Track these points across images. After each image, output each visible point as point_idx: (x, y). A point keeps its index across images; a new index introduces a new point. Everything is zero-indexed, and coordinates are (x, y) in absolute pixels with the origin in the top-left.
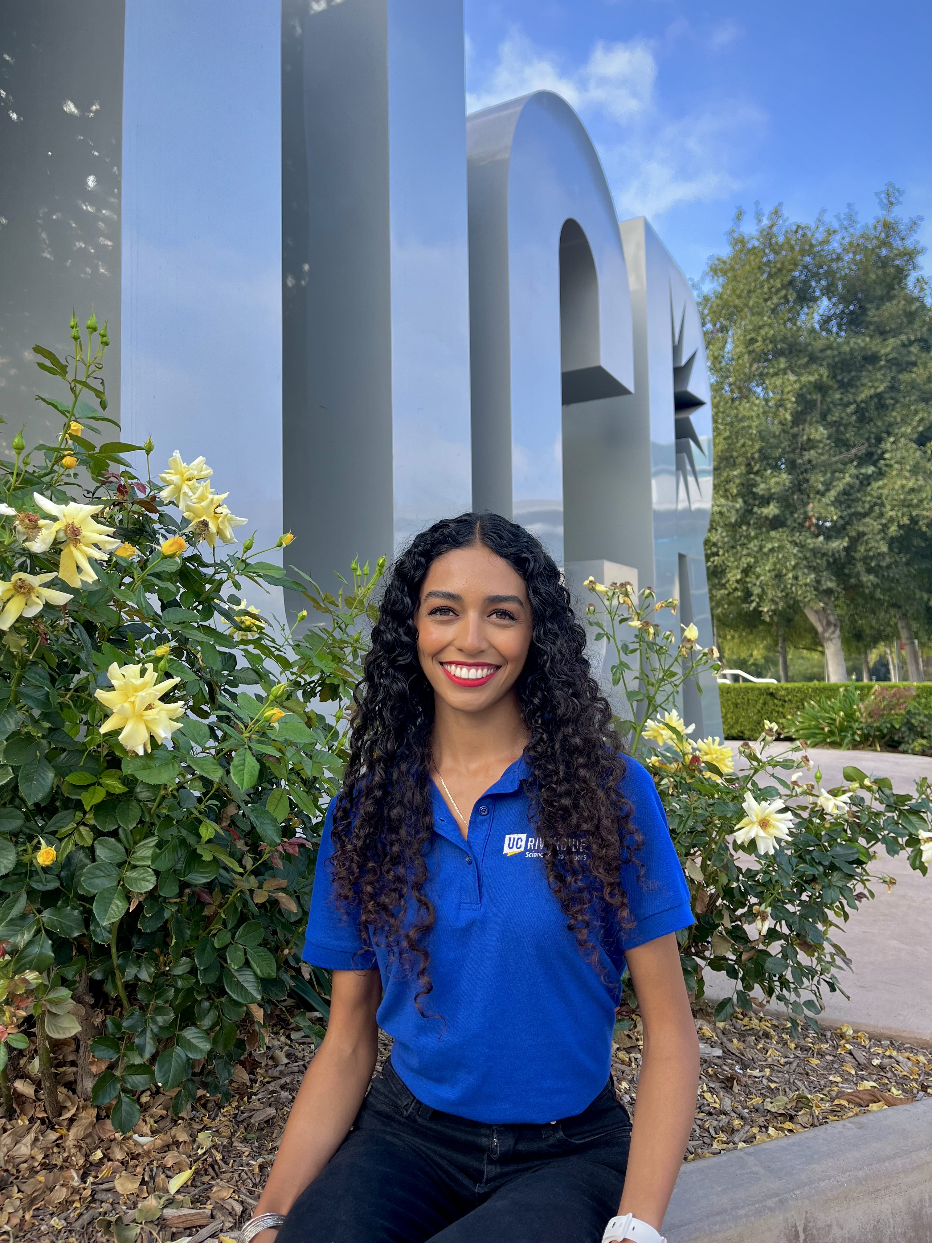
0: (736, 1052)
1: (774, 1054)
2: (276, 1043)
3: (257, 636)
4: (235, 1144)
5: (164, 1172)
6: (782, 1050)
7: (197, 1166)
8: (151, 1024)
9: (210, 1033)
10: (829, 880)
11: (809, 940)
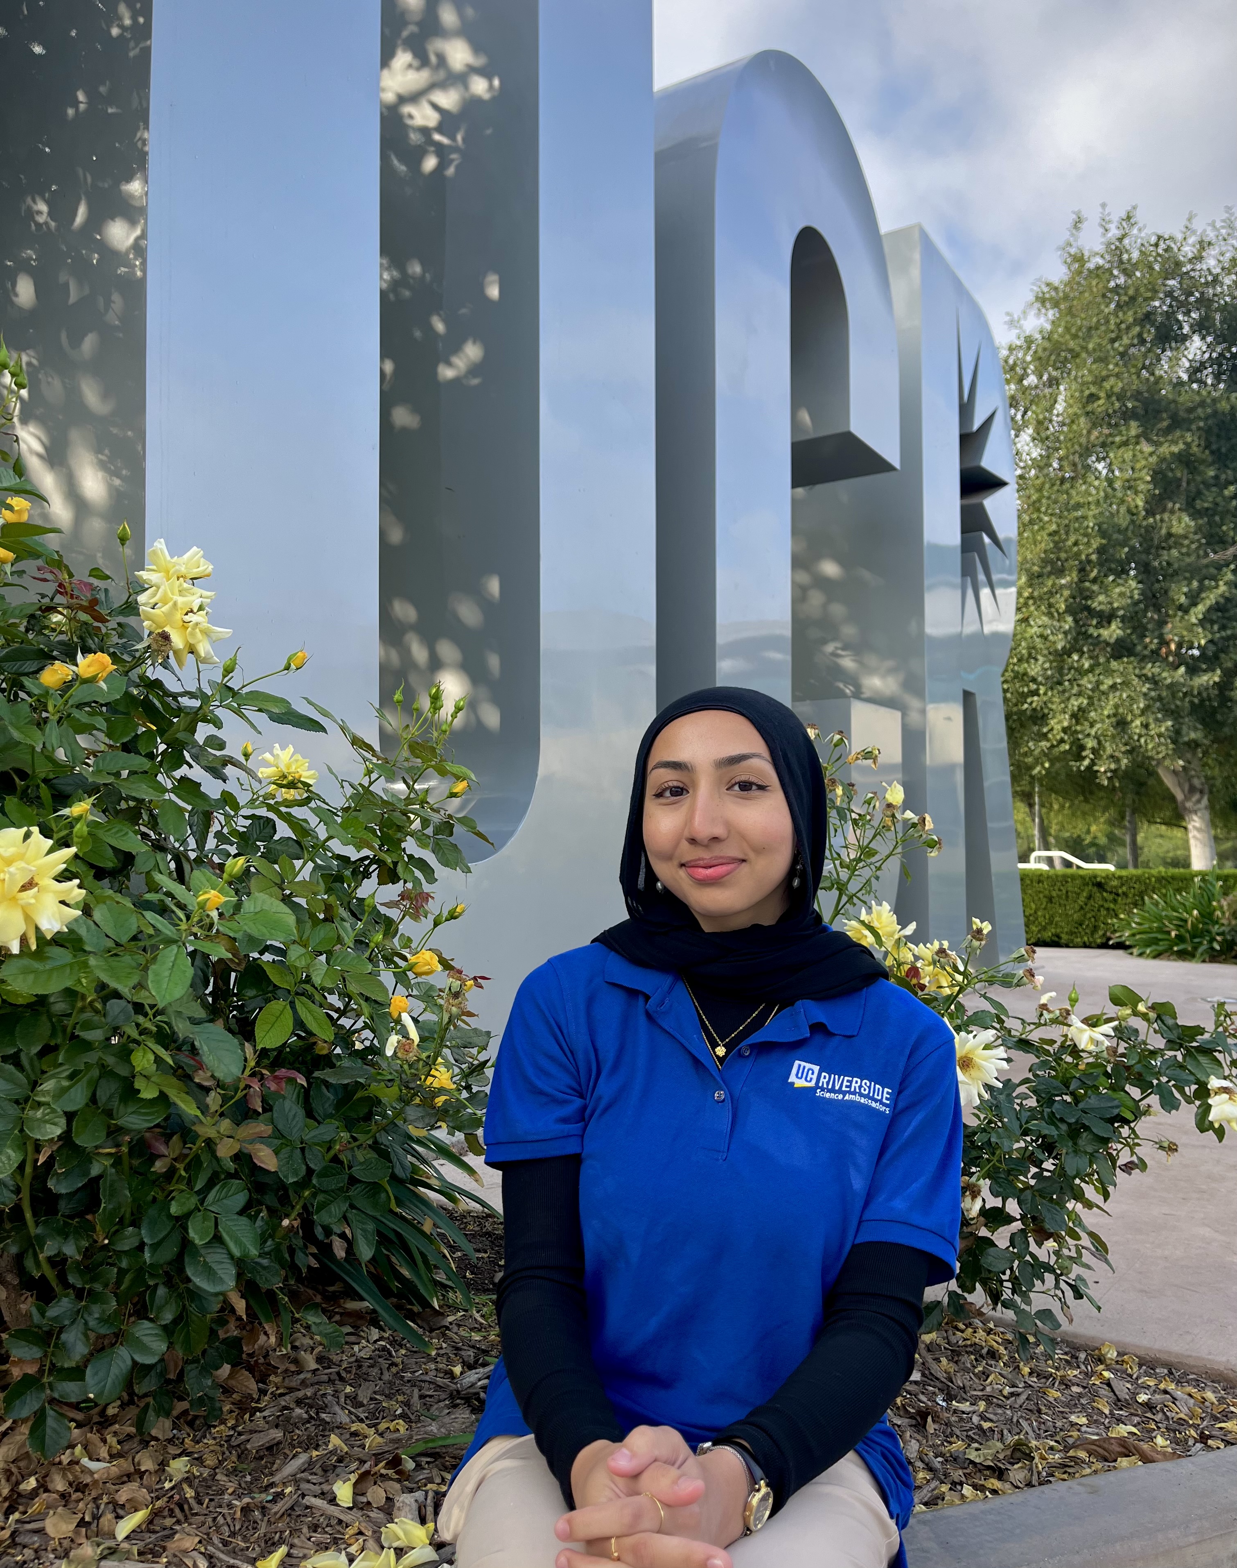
0: (941, 1376)
1: (996, 1383)
2: (307, 1341)
4: (218, 1477)
5: (115, 1511)
6: (1010, 1376)
7: (159, 1504)
8: (86, 1316)
9: (168, 1331)
10: (1075, 1144)
11: (1047, 1226)
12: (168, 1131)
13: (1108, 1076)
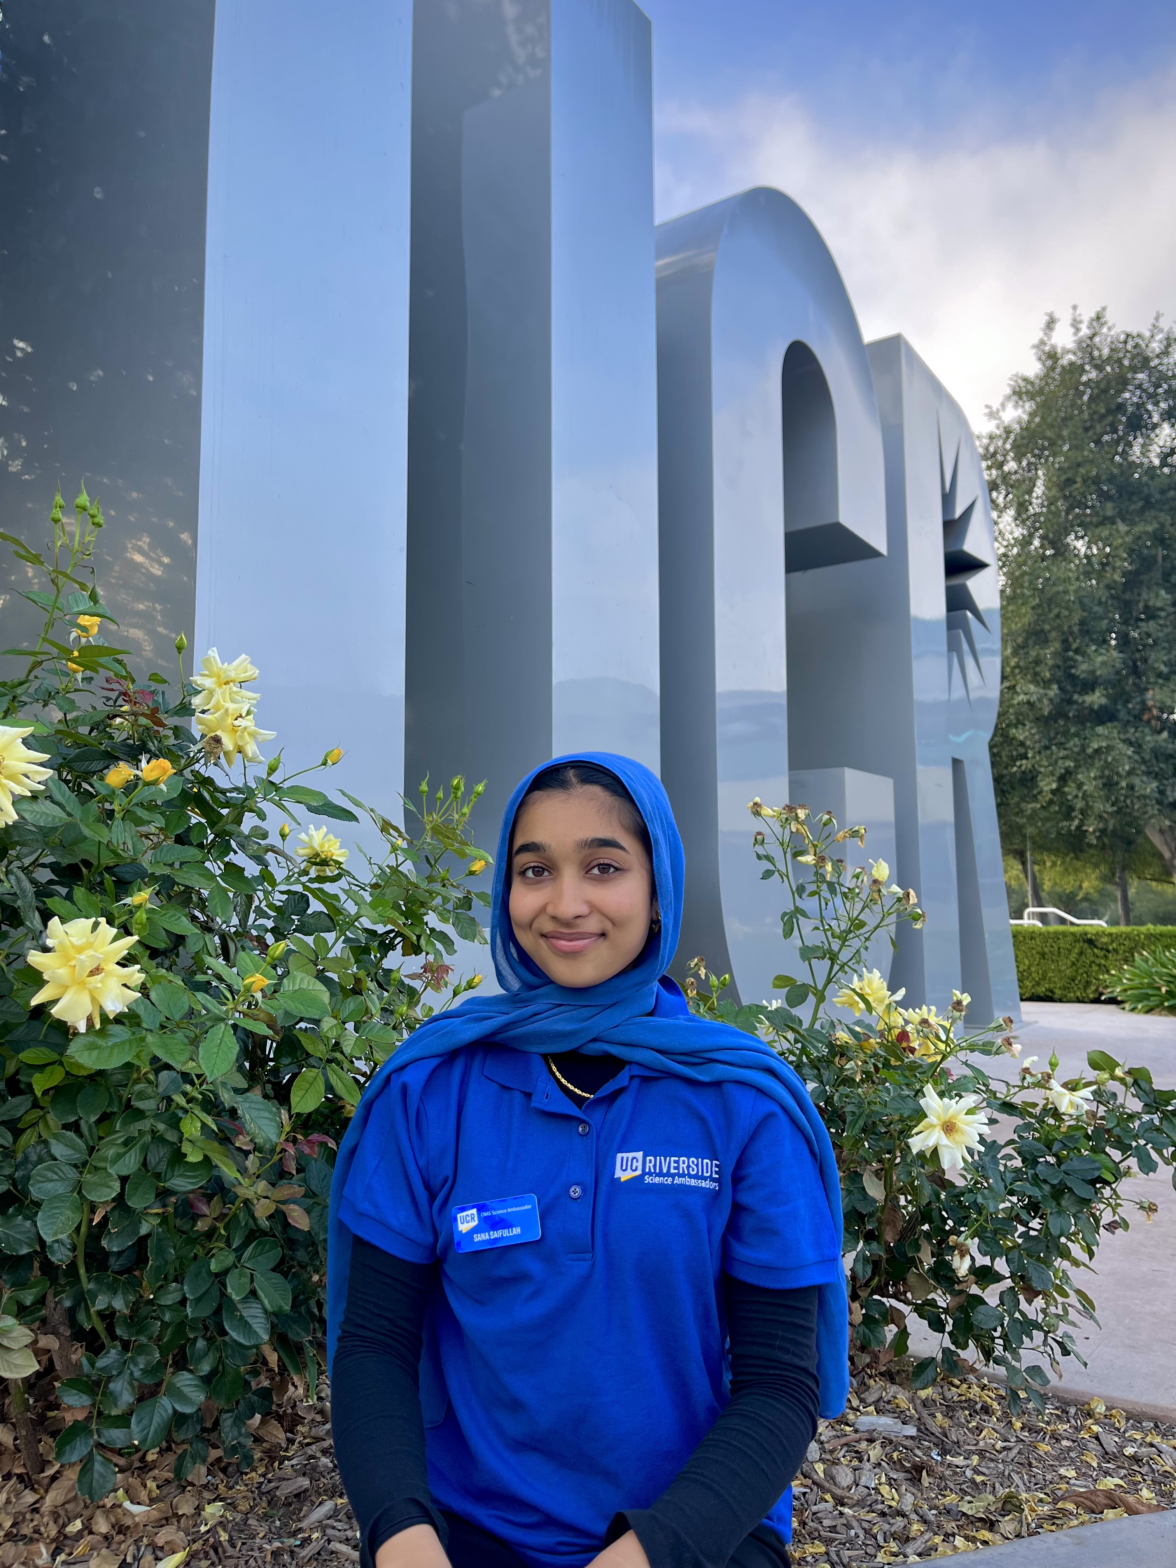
0: (937, 1431)
1: (989, 1438)
3: (336, 872)
4: (250, 1522)
5: (154, 1552)
6: (1002, 1431)
7: (195, 1547)
8: (131, 1366)
9: (207, 1380)
10: (1059, 1204)
11: (1034, 1285)
12: (209, 1192)
13: (1088, 1138)
